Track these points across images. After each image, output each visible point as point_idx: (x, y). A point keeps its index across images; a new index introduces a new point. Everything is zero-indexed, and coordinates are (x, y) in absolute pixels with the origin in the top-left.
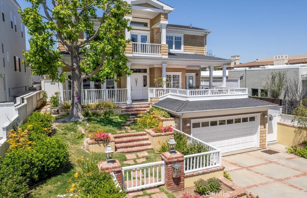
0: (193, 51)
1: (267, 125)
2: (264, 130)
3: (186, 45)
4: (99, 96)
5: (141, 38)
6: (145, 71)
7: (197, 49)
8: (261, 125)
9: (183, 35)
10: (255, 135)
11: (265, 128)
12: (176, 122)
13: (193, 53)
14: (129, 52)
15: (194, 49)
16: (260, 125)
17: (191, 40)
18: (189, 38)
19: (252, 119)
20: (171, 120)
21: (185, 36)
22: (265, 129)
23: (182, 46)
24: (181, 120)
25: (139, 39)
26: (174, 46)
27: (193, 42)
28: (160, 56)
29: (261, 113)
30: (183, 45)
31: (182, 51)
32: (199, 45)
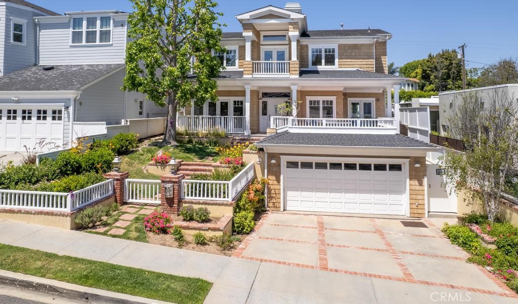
0: (354, 66)
1: (425, 180)
2: (418, 188)
3: (343, 59)
4: (226, 125)
5: (278, 55)
6: (287, 95)
7: (361, 63)
8: (411, 179)
9: (337, 46)
10: (404, 195)
11: (421, 184)
12: (259, 157)
13: (355, 69)
14: (249, 72)
15: (356, 63)
16: (408, 180)
17: (350, 51)
18: (347, 48)
19: (396, 168)
20: (254, 154)
21: (340, 46)
22: (421, 188)
23: (337, 61)
24: (266, 155)
25: (275, 55)
26: (323, 61)
27: (353, 54)
28: (288, 76)
29: (409, 160)
30: (337, 59)
31: (335, 67)
32: (364, 57)
